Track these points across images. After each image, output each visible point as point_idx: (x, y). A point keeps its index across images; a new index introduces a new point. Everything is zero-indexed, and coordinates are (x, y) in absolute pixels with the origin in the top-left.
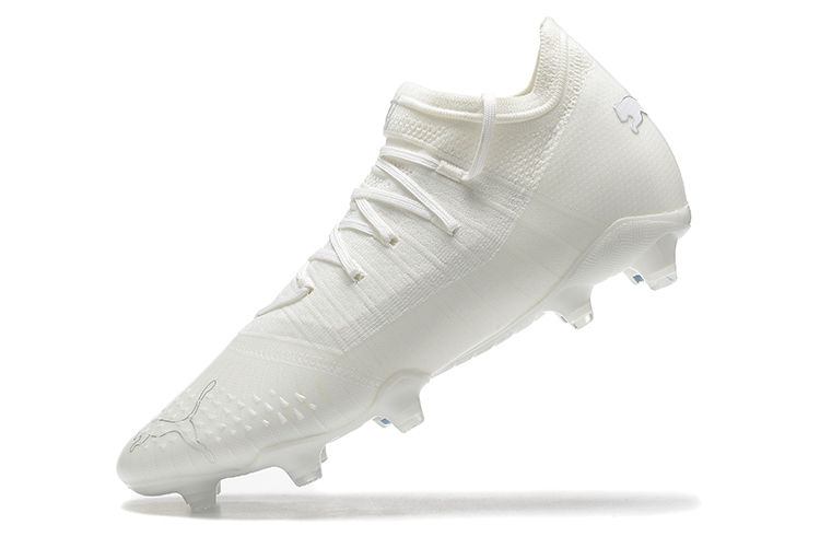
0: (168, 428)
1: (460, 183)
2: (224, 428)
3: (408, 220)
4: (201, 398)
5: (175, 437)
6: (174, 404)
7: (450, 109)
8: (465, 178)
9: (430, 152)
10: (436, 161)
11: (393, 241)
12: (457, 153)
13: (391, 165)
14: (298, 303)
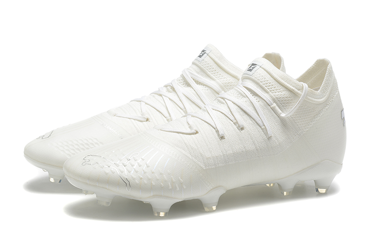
1: (279, 117)
2: (142, 178)
3: (251, 122)
8: (281, 115)
9: (272, 97)
10: (272, 102)
11: (242, 129)
12: (282, 103)
13: (249, 93)
14: (189, 136)
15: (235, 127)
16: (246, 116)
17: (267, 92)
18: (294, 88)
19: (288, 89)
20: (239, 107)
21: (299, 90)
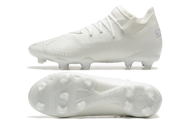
0: (42, 45)
1: (120, 29)
2: (52, 50)
3: (106, 30)
4: (51, 42)
5: (42, 47)
6: (46, 41)
7: (125, 14)
8: (121, 28)
9: (118, 20)
10: (117, 22)
11: (101, 33)
12: (122, 23)
13: (109, 18)
14: (78, 34)
15: (99, 32)
16: (104, 28)
17: (116, 18)
18: (127, 16)
19: (125, 17)
20: (103, 24)
21: (130, 17)
